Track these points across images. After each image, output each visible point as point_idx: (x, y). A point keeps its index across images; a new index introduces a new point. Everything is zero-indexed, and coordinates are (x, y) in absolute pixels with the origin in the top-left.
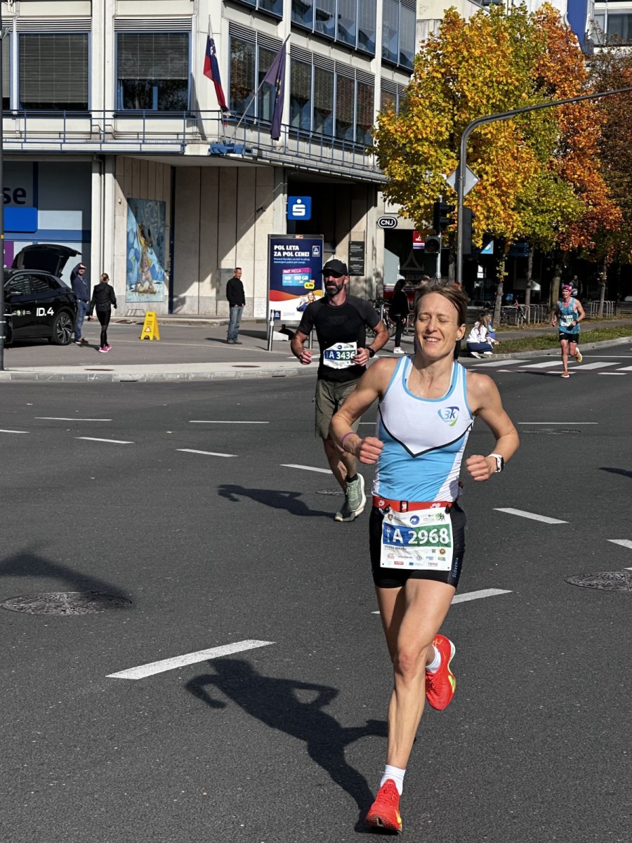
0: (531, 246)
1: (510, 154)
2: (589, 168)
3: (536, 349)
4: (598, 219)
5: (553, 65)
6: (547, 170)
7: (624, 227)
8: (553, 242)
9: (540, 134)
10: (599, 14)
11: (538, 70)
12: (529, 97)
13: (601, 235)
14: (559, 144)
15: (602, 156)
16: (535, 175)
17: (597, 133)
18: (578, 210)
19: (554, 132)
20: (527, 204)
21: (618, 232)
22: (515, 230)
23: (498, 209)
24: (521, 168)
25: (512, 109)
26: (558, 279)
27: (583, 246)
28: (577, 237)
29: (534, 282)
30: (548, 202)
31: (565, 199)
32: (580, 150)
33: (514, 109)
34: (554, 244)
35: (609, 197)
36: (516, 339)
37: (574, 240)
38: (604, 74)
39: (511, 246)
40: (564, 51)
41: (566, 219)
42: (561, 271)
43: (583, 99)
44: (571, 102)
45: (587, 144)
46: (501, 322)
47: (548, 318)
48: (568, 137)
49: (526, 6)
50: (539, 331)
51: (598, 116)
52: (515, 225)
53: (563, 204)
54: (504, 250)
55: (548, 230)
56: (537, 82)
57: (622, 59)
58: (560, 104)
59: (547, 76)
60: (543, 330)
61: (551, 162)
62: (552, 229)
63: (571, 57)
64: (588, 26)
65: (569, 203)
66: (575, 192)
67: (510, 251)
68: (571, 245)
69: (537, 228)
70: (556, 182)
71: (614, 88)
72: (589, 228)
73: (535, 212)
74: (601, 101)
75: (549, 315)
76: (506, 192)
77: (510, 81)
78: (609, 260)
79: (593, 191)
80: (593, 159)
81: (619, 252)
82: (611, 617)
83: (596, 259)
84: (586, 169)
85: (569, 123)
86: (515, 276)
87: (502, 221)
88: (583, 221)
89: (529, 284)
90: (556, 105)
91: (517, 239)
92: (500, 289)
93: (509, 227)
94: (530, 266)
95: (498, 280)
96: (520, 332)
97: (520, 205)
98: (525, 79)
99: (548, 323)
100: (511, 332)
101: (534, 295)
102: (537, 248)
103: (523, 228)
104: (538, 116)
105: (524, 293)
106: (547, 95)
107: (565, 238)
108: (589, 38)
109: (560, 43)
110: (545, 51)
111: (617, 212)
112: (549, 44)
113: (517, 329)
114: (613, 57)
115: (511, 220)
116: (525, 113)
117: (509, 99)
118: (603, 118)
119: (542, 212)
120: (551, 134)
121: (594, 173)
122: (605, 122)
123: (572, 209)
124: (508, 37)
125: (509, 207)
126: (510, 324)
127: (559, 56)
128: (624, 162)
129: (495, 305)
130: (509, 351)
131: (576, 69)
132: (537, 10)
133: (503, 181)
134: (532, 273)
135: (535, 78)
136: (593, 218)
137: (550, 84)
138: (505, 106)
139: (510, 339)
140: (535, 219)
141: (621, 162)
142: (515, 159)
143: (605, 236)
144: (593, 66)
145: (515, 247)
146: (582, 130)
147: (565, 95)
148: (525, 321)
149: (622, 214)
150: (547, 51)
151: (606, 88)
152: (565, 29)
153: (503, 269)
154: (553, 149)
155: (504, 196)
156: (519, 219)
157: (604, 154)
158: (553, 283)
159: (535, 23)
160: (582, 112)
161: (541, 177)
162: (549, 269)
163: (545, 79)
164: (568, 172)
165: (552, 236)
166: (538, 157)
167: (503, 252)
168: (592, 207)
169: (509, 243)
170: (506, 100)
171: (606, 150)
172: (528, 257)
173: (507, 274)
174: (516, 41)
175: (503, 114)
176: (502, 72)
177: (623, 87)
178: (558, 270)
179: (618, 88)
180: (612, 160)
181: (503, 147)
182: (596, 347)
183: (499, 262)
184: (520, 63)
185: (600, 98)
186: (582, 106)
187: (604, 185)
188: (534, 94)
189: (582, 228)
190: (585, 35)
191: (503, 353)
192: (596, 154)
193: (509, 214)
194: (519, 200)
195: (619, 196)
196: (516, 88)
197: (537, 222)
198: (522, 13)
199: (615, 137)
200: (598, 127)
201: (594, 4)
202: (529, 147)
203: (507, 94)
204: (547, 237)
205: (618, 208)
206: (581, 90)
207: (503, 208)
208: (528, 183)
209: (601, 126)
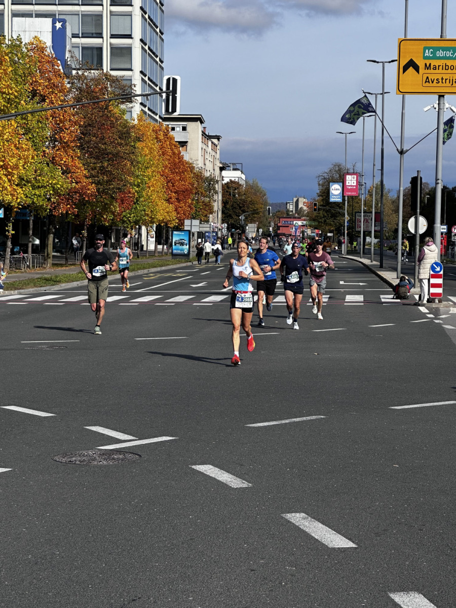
0: (31, 212)
1: (13, 145)
2: (72, 157)
3: (36, 287)
4: (79, 193)
5: (42, 81)
6: (41, 157)
7: (98, 199)
8: (47, 209)
9: (35, 131)
10: (75, 46)
11: (32, 85)
12: (26, 104)
13: (82, 204)
14: (49, 139)
15: (81, 148)
16: (33, 161)
17: (76, 132)
18: (65, 186)
19: (45, 130)
20: (28, 182)
21: (94, 202)
22: (19, 200)
23: (6, 185)
24: (22, 155)
25: (13, 112)
26: (51, 236)
27: (69, 212)
28: (65, 206)
29: (35, 238)
30: (43, 180)
31: (55, 178)
32: (66, 143)
33: (15, 112)
34: (48, 210)
35: (87, 177)
36: (21, 279)
37: (63, 207)
38: (80, 89)
39: (16, 212)
40: (51, 72)
41: (56, 192)
42: (54, 230)
43: (65, 107)
44: (57, 108)
45: (70, 139)
46: (10, 268)
47: (45, 264)
48: (56, 134)
49: (21, 38)
50: (38, 273)
51: (77, 119)
52: (19, 197)
53: (54, 182)
54: (11, 215)
55: (43, 200)
56: (32, 93)
57: (92, 80)
58: (48, 110)
59: (39, 90)
60: (41, 273)
61: (44, 151)
62: (47, 200)
63: (55, 76)
64: (67, 55)
65: (58, 181)
66: (62, 173)
67: (16, 216)
68: (60, 211)
69: (35, 199)
70: (48, 166)
71: (88, 100)
72: (73, 199)
73: (34, 187)
74: (79, 109)
75: (46, 262)
76: (12, 173)
77: (11, 92)
78: (88, 222)
79: (75, 173)
80: (75, 150)
81: (95, 216)
82: (84, 485)
83: (79, 222)
84: (70, 157)
85: (56, 124)
86: (20, 233)
87: (9, 194)
88: (68, 194)
89: (31, 240)
90: (45, 110)
91: (20, 207)
92: (9, 244)
93: (15, 198)
94: (31, 227)
95: (7, 237)
96: (24, 275)
97: (22, 182)
98: (22, 91)
99: (45, 268)
100: (17, 274)
101: (34, 247)
102: (36, 214)
103: (25, 199)
104: (34, 118)
105: (27, 246)
106: (40, 103)
107: (56, 206)
108: (69, 63)
109: (47, 66)
110: (36, 71)
111: (92, 188)
112: (39, 66)
113: (22, 272)
114: (86, 78)
115: (15, 193)
116: (23, 115)
117: (11, 105)
118: (81, 121)
119: (39, 187)
120: (43, 131)
121: (76, 160)
122: (82, 123)
123: (60, 185)
124: (9, 60)
125: (14, 183)
126: (17, 269)
127: (47, 75)
128: (96, 152)
129: (5, 255)
130: (16, 289)
131: (60, 85)
132: (29, 42)
133: (8, 164)
134: (33, 231)
135: (30, 91)
136: (76, 192)
137: (41, 95)
138: (8, 109)
139: (17, 280)
140: (33, 193)
141: (94, 152)
142: (18, 148)
143: (85, 205)
144: (73, 83)
145: (19, 213)
146: (66, 129)
147: (53, 103)
148: (28, 267)
149: (97, 189)
150: (38, 71)
151: (82, 100)
152: (51, 56)
153: (11, 228)
154: (45, 142)
155: (10, 175)
156: (22, 192)
157: (82, 146)
158: (48, 239)
159: (28, 51)
160: (65, 116)
161: (37, 162)
162: (45, 228)
163: (38, 91)
164: (57, 159)
165: (47, 204)
166: (34, 148)
167: (11, 216)
168: (75, 184)
169: (15, 210)
170: (9, 105)
171: (84, 143)
172: (29, 220)
173: (14, 232)
174: (15, 63)
175: (7, 115)
176: (4, 85)
177: (94, 99)
178: (51, 229)
179: (91, 100)
180: (88, 151)
181: (8, 139)
182: (80, 285)
183: (8, 224)
184: (19, 80)
185: (78, 107)
186: (65, 111)
187: (83, 168)
188: (30, 102)
189: (68, 199)
190: (66, 61)
191: (11, 290)
192: (77, 146)
193: (14, 189)
194: (21, 179)
195: (94, 177)
196: (16, 97)
197: (35, 194)
198: (18, 43)
199: (90, 134)
200: (77, 127)
201: (71, 39)
202: (27, 140)
203: (9, 101)
204: (43, 205)
205: (93, 185)
206: (64, 101)
207: (9, 184)
208: (27, 166)
209: (80, 127)
